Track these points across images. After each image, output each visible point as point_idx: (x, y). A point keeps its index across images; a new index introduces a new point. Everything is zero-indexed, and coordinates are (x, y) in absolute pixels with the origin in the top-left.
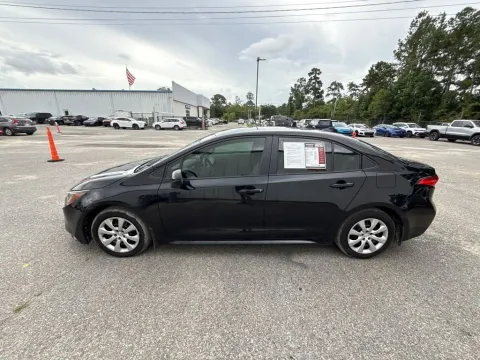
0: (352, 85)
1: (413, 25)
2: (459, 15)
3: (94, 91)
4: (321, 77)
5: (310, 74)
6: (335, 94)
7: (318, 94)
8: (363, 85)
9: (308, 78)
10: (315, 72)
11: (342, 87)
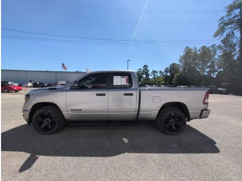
0: (160, 72)
2: (201, 48)
3: (47, 71)
4: (148, 68)
5: (144, 67)
6: (154, 75)
7: (147, 75)
8: (165, 72)
9: (143, 69)
10: (146, 66)
11: (157, 73)
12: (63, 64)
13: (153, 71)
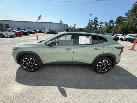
0: (106, 23)
1: (134, 5)
5: (94, 19)
6: (101, 25)
7: (96, 25)
8: (109, 23)
10: (96, 18)
11: (103, 24)
12: (40, 16)
13: (101, 22)
